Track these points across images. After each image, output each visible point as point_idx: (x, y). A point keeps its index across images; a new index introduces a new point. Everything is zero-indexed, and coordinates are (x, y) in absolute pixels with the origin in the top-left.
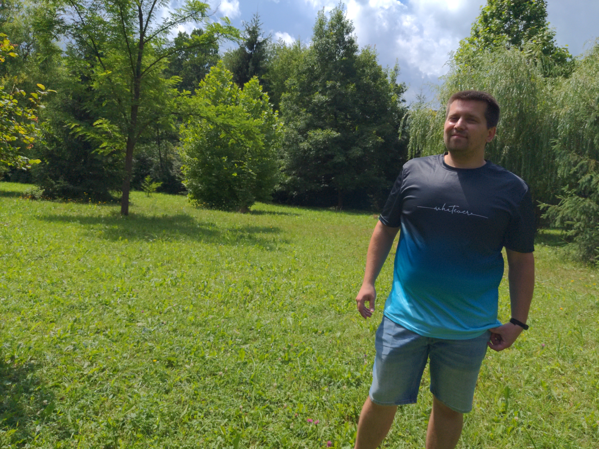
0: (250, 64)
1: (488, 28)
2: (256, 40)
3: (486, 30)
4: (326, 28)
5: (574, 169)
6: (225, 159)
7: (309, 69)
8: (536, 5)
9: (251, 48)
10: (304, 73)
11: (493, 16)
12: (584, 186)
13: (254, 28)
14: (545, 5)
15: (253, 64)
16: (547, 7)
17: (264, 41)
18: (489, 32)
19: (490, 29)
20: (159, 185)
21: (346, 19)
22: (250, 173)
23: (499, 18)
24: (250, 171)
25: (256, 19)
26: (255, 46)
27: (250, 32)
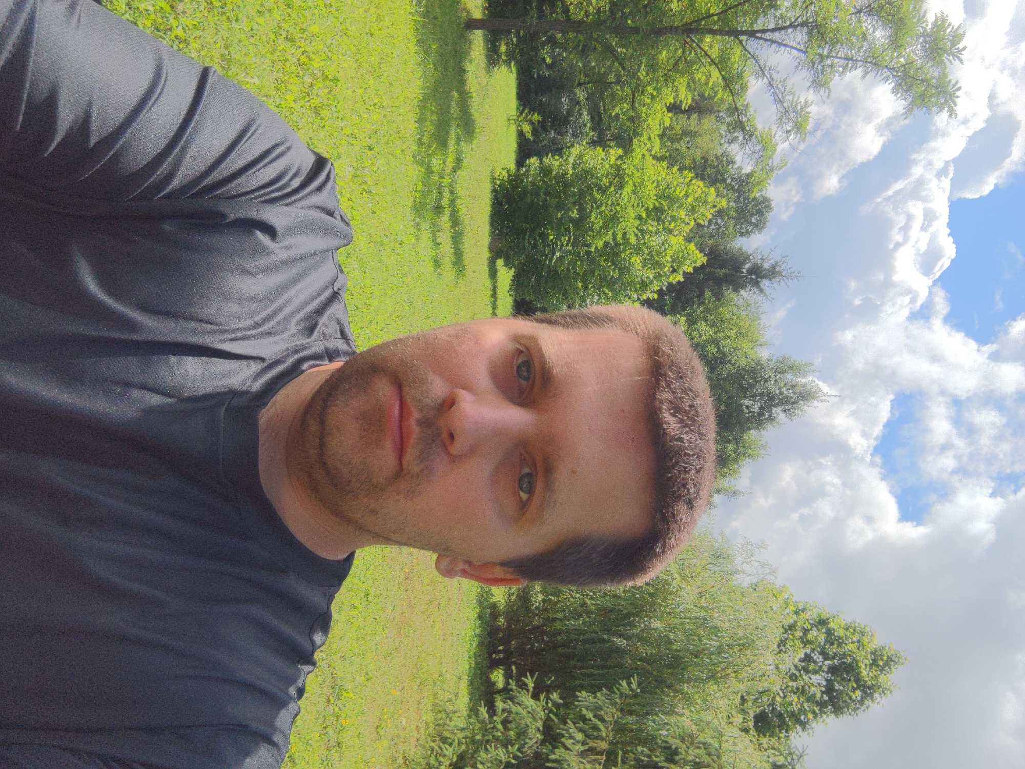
0: (725, 270)
1: (810, 627)
2: (762, 277)
3: (807, 624)
4: (789, 376)
5: (590, 715)
6: (575, 214)
7: (724, 355)
8: (851, 698)
9: (751, 271)
10: (719, 349)
11: (829, 633)
12: (564, 732)
13: (780, 273)
14: (852, 713)
15: (725, 275)
16: (850, 717)
17: (761, 291)
18: (804, 629)
19: (808, 630)
20: (529, 136)
21: (805, 408)
22: (554, 254)
23: (827, 641)
24: (558, 254)
25: (794, 274)
26: (754, 277)
27: (774, 267)
